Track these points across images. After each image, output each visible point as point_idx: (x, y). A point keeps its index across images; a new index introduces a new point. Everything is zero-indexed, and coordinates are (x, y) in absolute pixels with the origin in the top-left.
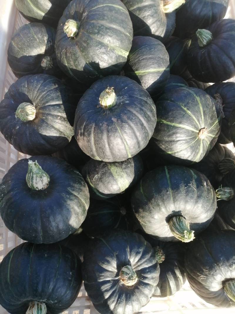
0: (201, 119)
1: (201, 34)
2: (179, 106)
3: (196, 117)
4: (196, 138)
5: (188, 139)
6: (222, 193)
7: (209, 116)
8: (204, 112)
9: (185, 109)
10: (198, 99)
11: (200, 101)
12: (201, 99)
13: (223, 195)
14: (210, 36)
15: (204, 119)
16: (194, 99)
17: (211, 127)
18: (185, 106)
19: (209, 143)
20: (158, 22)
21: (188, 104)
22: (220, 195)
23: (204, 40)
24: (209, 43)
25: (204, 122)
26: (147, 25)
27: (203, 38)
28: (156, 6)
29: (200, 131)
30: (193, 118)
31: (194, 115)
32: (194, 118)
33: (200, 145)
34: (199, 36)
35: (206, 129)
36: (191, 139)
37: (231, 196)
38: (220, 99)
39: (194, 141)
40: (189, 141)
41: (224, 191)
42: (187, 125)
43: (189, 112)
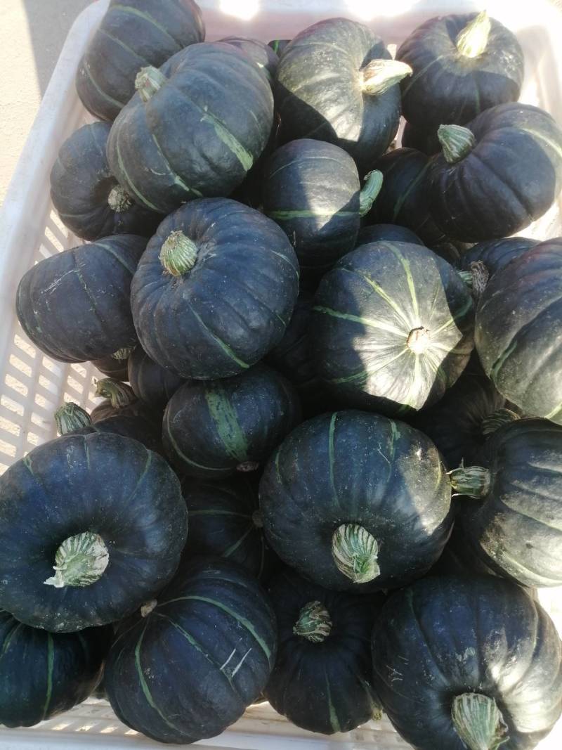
0: (410, 307)
1: (446, 136)
2: (360, 278)
3: (397, 302)
4: (402, 350)
5: (381, 350)
6: (462, 479)
7: (433, 303)
8: (418, 292)
9: (373, 283)
10: (406, 263)
11: (409, 268)
12: (412, 264)
13: (464, 482)
14: (467, 137)
15: (419, 307)
16: (395, 262)
17: (442, 328)
18: (372, 278)
19: (438, 364)
20: (347, 113)
21: (379, 273)
22: (457, 482)
23: (453, 146)
24: (465, 153)
25: (419, 314)
26: (326, 120)
27: (452, 142)
28: (342, 82)
29: (411, 333)
30: (390, 305)
31: (393, 296)
32: (393, 303)
33: (412, 367)
34: (443, 140)
35: (427, 330)
36: (387, 350)
37: (483, 487)
38: (483, 271)
39: (395, 354)
40: (384, 355)
41: (467, 474)
42: (375, 319)
43: (380, 290)
